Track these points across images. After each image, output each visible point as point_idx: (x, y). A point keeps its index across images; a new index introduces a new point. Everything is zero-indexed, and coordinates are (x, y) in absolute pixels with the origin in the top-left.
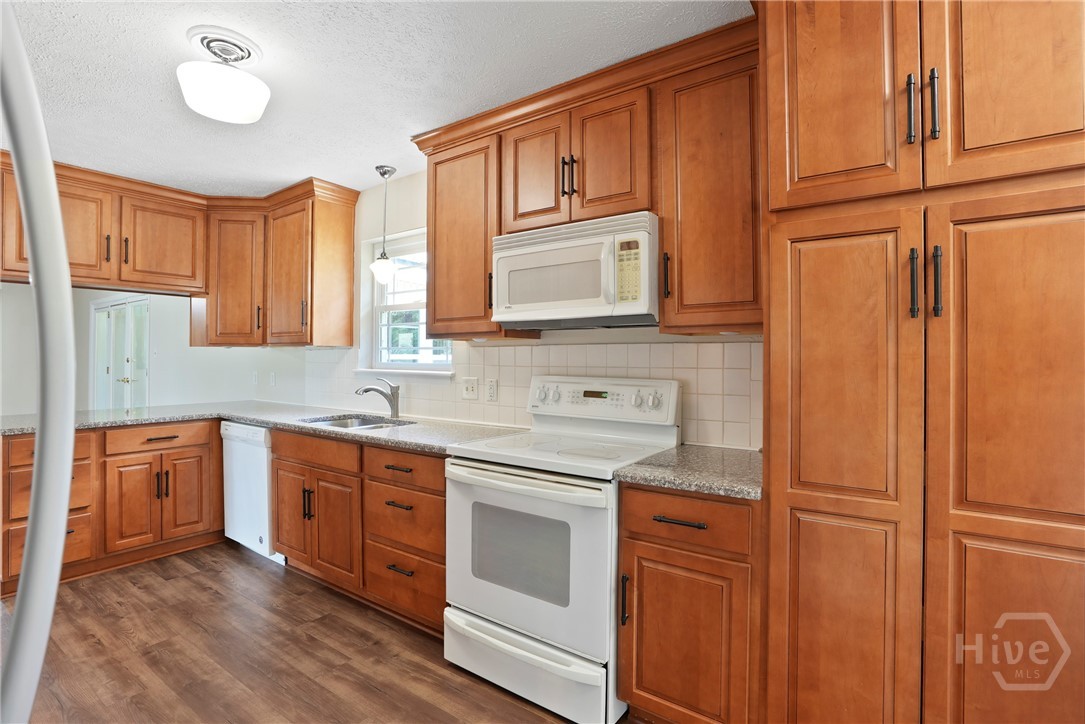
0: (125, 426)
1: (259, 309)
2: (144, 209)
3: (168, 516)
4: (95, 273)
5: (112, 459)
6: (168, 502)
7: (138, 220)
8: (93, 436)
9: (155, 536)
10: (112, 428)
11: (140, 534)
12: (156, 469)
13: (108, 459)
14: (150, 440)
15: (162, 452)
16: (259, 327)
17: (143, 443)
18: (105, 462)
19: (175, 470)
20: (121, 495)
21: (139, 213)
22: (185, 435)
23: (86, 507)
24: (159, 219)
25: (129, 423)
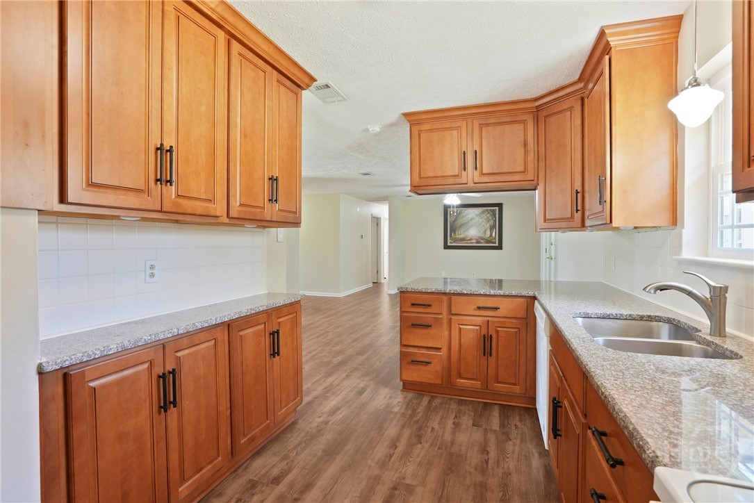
0: (462, 294)
1: (577, 192)
2: (488, 125)
3: (491, 371)
4: (458, 181)
5: (456, 317)
6: (492, 360)
7: (484, 135)
8: (445, 298)
9: (482, 385)
10: (454, 294)
11: (473, 379)
12: (484, 332)
13: (453, 317)
14: (479, 308)
15: (489, 319)
16: (577, 211)
17: (475, 309)
18: (451, 319)
19: (498, 336)
20: (460, 346)
21: (484, 129)
22: (506, 308)
23: (441, 349)
24: (499, 129)
25: (465, 292)
